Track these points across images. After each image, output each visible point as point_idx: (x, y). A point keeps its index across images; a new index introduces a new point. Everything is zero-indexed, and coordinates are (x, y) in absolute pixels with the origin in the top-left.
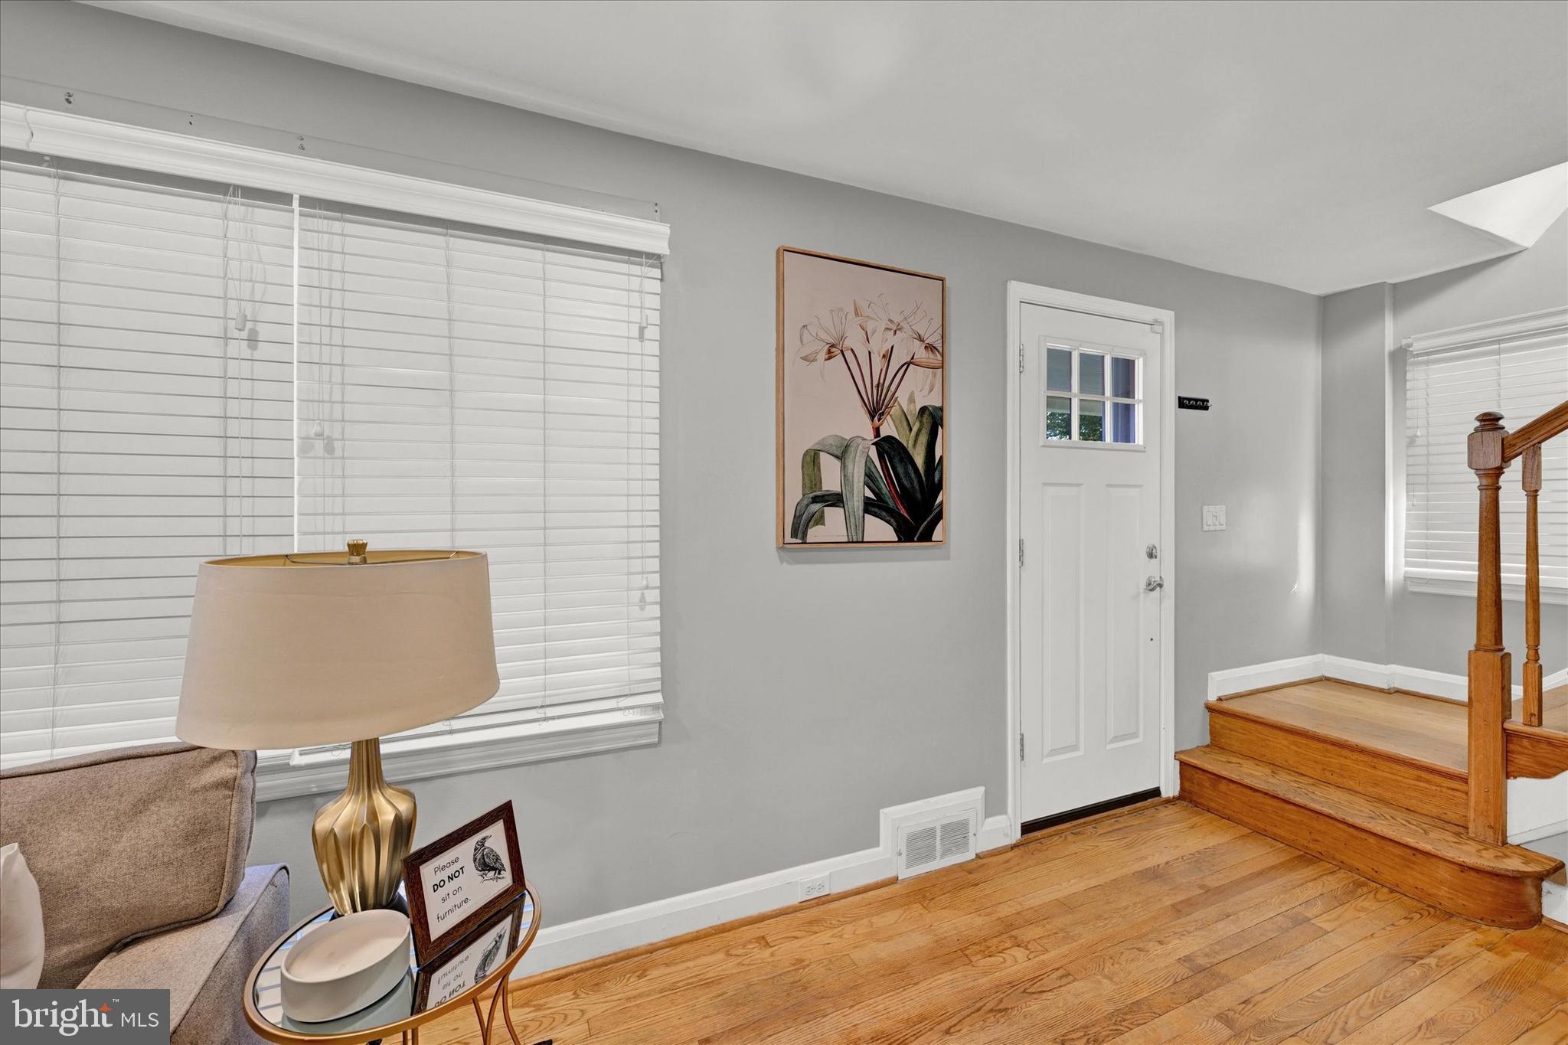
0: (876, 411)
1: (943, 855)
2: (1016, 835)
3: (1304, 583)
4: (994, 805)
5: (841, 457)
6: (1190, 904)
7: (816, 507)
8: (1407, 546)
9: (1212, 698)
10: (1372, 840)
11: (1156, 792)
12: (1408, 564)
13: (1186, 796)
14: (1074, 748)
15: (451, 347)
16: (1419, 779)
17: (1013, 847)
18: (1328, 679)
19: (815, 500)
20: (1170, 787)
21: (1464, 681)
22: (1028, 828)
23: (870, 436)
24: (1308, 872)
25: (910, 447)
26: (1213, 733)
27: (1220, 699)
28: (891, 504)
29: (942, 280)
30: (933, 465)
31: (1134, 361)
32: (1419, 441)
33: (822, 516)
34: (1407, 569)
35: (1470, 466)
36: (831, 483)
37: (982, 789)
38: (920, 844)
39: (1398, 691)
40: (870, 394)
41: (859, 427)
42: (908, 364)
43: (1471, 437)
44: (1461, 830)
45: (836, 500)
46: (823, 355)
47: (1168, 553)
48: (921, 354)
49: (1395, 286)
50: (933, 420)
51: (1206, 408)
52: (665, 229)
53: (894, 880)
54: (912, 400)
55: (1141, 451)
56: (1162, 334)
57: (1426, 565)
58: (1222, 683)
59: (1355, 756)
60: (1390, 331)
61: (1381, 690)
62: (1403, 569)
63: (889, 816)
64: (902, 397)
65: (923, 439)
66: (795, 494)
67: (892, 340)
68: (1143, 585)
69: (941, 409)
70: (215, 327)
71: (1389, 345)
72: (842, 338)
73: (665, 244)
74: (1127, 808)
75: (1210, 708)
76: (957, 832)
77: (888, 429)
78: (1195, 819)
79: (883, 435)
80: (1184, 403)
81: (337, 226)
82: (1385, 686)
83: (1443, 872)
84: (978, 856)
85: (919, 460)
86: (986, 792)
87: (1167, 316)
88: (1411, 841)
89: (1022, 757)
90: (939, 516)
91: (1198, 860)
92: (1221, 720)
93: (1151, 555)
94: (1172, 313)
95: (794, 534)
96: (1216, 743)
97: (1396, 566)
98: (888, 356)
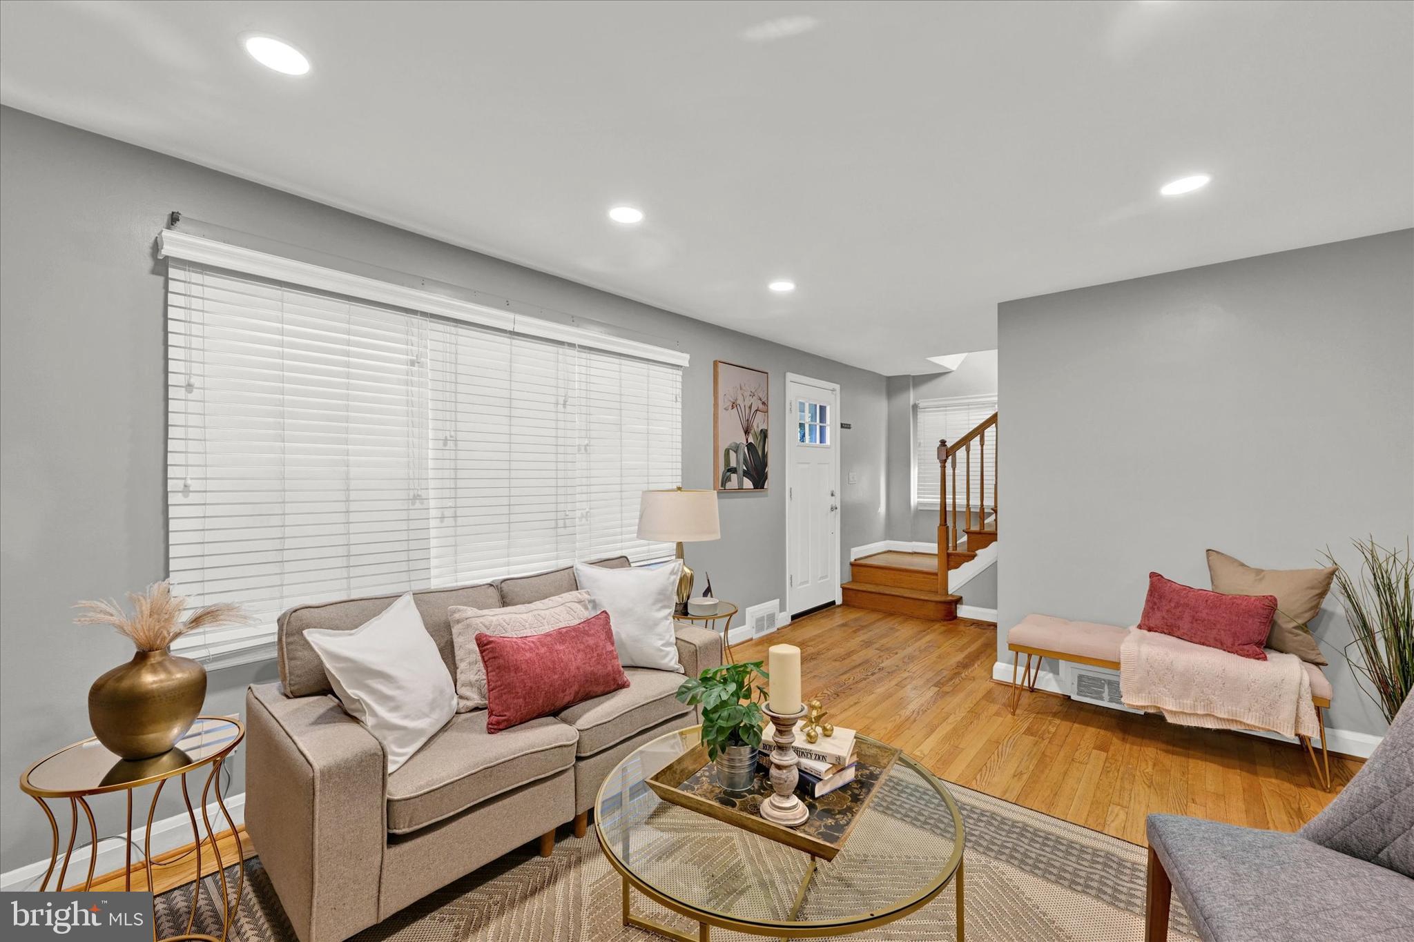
0: (747, 432)
1: (767, 629)
2: (789, 621)
3: (882, 509)
4: (782, 608)
5: (736, 452)
6: (858, 630)
7: (729, 473)
8: (918, 489)
9: (852, 560)
10: (911, 601)
11: (833, 603)
12: (918, 497)
13: (846, 603)
14: (807, 582)
15: (621, 406)
16: (925, 578)
17: (790, 625)
18: (891, 551)
19: (729, 470)
20: (839, 601)
21: (936, 545)
22: (794, 617)
23: (745, 443)
24: (892, 618)
25: (757, 446)
26: (853, 575)
27: (855, 560)
28: (752, 473)
29: (767, 373)
30: (765, 456)
31: (825, 407)
32: (922, 445)
33: (730, 478)
34: (919, 500)
35: (938, 458)
36: (733, 464)
37: (778, 600)
38: (759, 625)
39: (915, 553)
40: (745, 425)
41: (741, 439)
42: (757, 410)
43: (938, 448)
44: (936, 592)
45: (734, 470)
46: (730, 407)
47: (838, 494)
48: (761, 406)
49: (914, 377)
50: (764, 434)
51: (849, 428)
52: (687, 356)
53: (751, 639)
54: (758, 427)
55: (828, 448)
56: (835, 395)
57: (924, 498)
58: (857, 553)
59: (905, 574)
60: (912, 396)
61: (910, 553)
62: (917, 500)
63: (749, 610)
64: (755, 425)
65: (761, 444)
66: (722, 468)
67: (752, 400)
68: (830, 508)
69: (767, 430)
70: (553, 399)
71: (912, 403)
72: (736, 400)
73: (687, 362)
74: (825, 610)
75: (852, 565)
76: (771, 618)
77: (751, 440)
78: (851, 610)
79: (749, 442)
80: (843, 426)
81: (588, 356)
82: (910, 551)
83: (931, 606)
84: (778, 629)
85: (760, 453)
86: (780, 601)
87: (837, 387)
88: (922, 597)
89: (791, 585)
90: (766, 478)
91: (856, 620)
92: (856, 569)
93: (832, 495)
94: (839, 386)
95: (722, 486)
96: (855, 578)
97: (914, 499)
98: (750, 407)
